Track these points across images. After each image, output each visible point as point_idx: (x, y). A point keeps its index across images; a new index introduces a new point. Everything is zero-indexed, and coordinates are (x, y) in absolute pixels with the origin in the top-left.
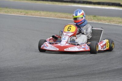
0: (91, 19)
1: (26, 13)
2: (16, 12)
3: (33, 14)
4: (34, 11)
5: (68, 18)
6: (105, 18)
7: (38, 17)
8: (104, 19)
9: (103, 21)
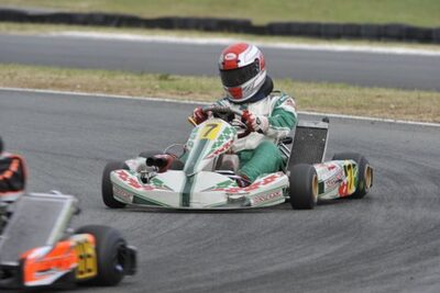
0: (152, 88)
6: (205, 82)
8: (202, 88)
9: (197, 95)
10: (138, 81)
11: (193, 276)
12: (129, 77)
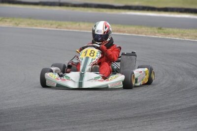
0: (154, 32)
1: (58, 26)
2: (44, 24)
3: (69, 26)
4: (71, 23)
5: (120, 32)
6: (176, 30)
7: (77, 31)
8: (174, 32)
9: (172, 35)
10: (150, 30)
11: (160, 107)
12: (147, 28)
